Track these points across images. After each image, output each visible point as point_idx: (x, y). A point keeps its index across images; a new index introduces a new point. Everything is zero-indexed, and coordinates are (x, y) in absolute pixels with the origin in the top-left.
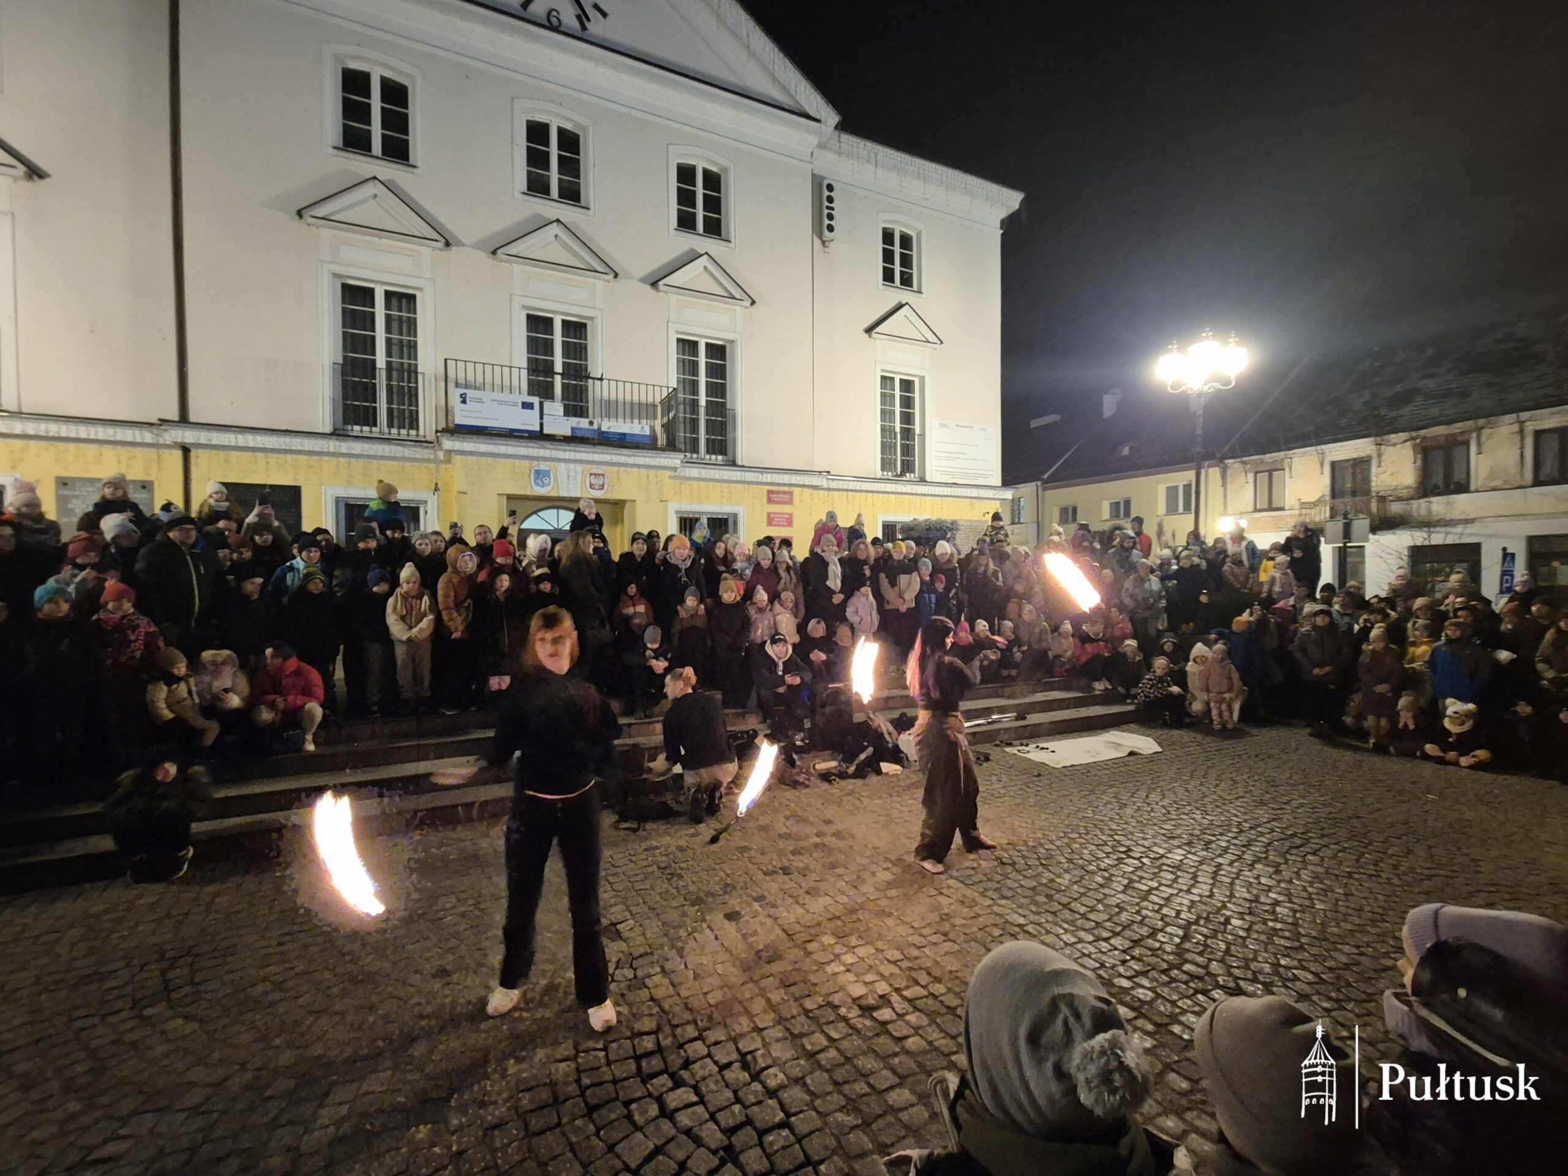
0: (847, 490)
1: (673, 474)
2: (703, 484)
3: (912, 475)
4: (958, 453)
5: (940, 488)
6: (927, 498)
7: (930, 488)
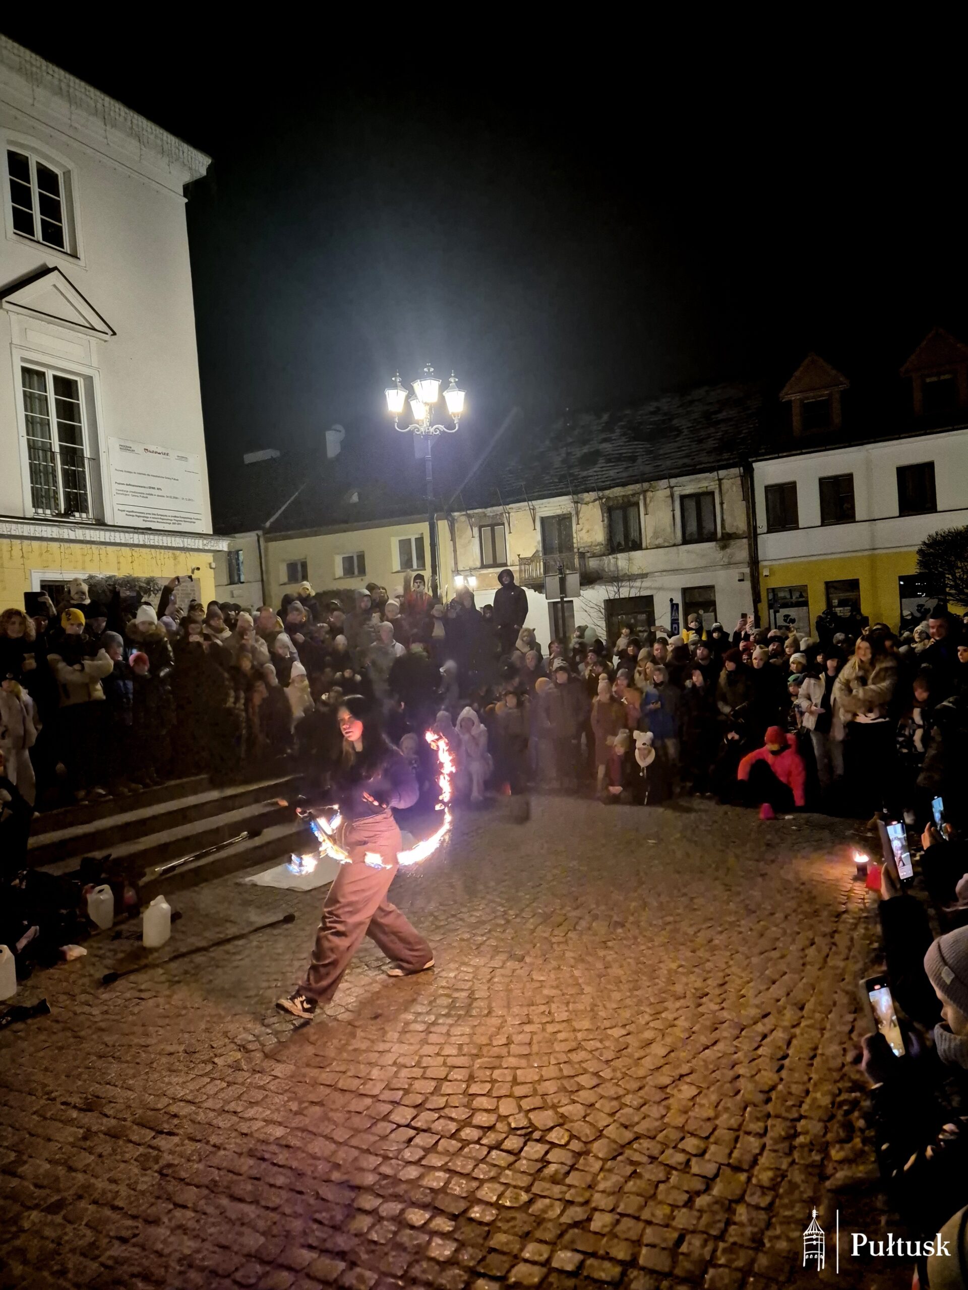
3: (84, 515)
4: (150, 488)
5: (127, 534)
6: (109, 548)
7: (112, 533)
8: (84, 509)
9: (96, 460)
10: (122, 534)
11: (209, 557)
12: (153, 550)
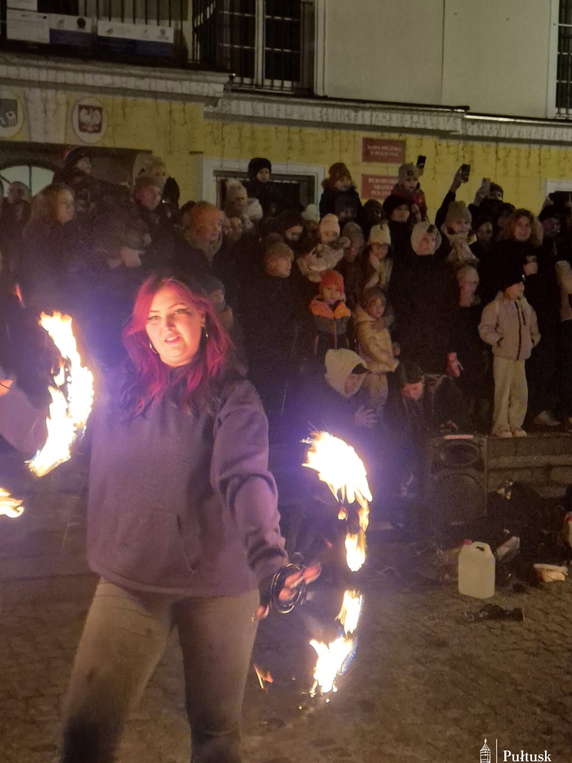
0: (497, 140)
1: (210, 109)
2: (259, 127)
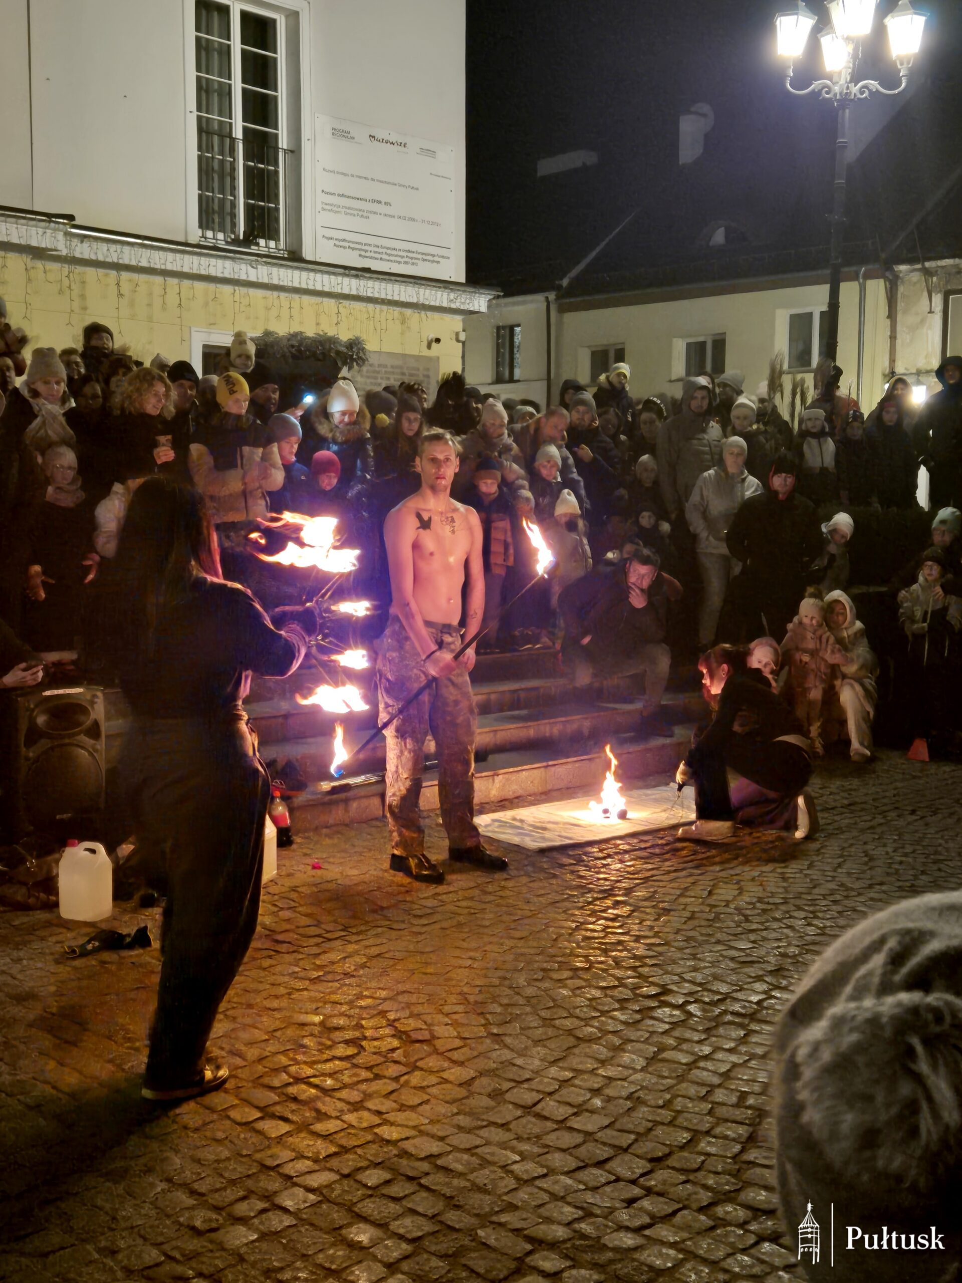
0: (118, 267)
3: (272, 244)
4: (373, 201)
5: (332, 277)
6: (306, 299)
7: (312, 275)
8: (272, 234)
9: (295, 152)
10: (326, 277)
11: (456, 323)
12: (371, 306)
